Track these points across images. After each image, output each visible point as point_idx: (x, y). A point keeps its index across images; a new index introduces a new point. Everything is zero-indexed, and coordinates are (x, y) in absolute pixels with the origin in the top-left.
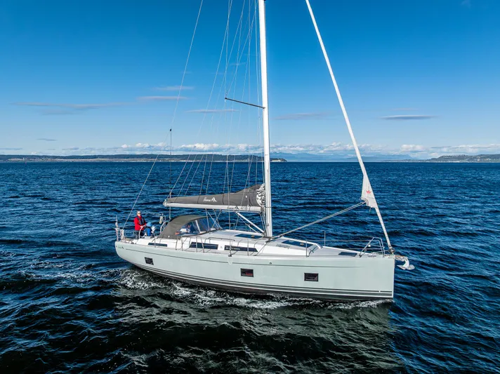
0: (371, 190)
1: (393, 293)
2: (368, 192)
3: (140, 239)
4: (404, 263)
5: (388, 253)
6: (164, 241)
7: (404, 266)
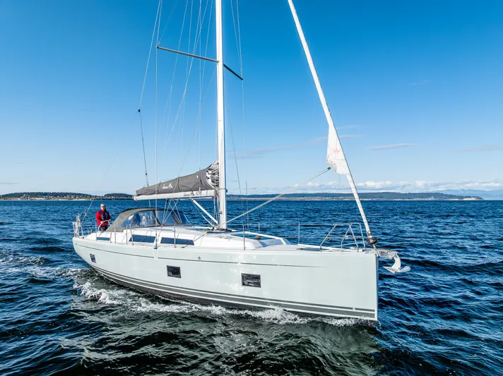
0: (339, 148)
1: (376, 313)
2: (336, 151)
4: (392, 262)
5: (369, 246)
7: (393, 267)
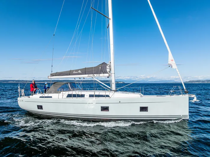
3: (34, 95)
6: (50, 95)
7: (193, 100)
